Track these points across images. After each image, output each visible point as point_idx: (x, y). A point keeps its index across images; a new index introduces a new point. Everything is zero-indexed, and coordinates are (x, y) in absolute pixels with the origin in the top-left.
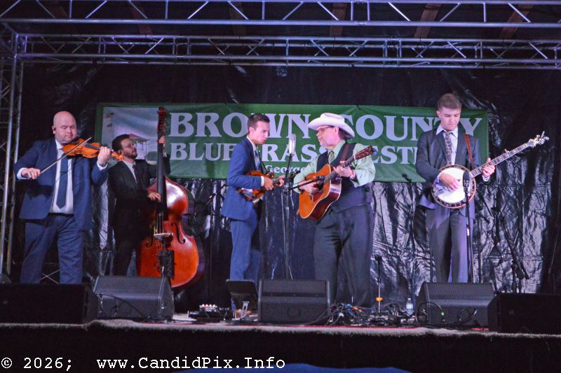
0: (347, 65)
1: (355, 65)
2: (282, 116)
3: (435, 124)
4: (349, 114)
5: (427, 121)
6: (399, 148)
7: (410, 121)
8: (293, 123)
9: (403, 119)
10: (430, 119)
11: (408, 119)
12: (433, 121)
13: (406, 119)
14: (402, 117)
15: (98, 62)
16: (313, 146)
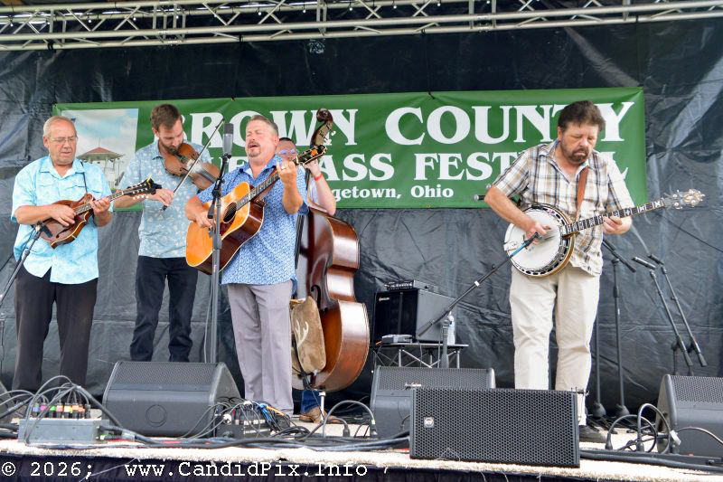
0: (414, 31)
1: (426, 30)
2: (315, 113)
3: (553, 116)
4: (417, 107)
5: (541, 112)
6: (496, 155)
7: (513, 113)
9: (502, 110)
10: (546, 108)
11: (511, 110)
12: (551, 110)
13: (506, 109)
14: (501, 107)
15: (55, 46)
16: (362, 157)
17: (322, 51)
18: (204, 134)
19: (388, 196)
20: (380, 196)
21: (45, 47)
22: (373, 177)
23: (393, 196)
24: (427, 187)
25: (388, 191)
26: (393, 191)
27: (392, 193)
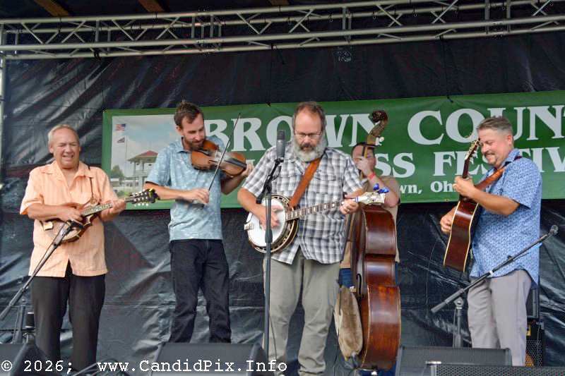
0: (433, 37)
1: (445, 37)
2: (344, 118)
4: (436, 110)
7: (526, 113)
8: (359, 126)
9: (516, 111)
11: (524, 111)
13: (520, 110)
14: (515, 108)
15: (102, 55)
16: (386, 156)
17: (349, 60)
18: (245, 138)
19: (410, 191)
20: (403, 192)
21: (92, 55)
22: (396, 175)
23: (415, 191)
24: (445, 182)
25: (410, 187)
26: (415, 187)
27: (413, 189)
